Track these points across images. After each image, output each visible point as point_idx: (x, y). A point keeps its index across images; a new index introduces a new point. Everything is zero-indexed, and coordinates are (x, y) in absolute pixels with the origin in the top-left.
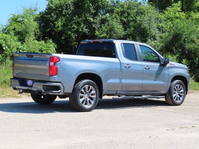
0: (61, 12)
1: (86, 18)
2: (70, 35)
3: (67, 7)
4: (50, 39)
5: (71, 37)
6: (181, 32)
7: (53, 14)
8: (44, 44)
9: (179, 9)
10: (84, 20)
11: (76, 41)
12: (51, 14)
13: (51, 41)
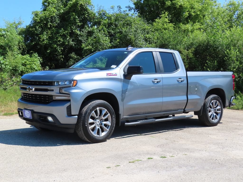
0: (46, 25)
1: (72, 31)
2: (56, 48)
3: (53, 20)
4: (35, 53)
5: (57, 50)
6: (166, 42)
7: (37, 27)
8: (29, 58)
9: (167, 20)
10: (70, 33)
11: (62, 54)
12: (35, 28)
13: (36, 55)
